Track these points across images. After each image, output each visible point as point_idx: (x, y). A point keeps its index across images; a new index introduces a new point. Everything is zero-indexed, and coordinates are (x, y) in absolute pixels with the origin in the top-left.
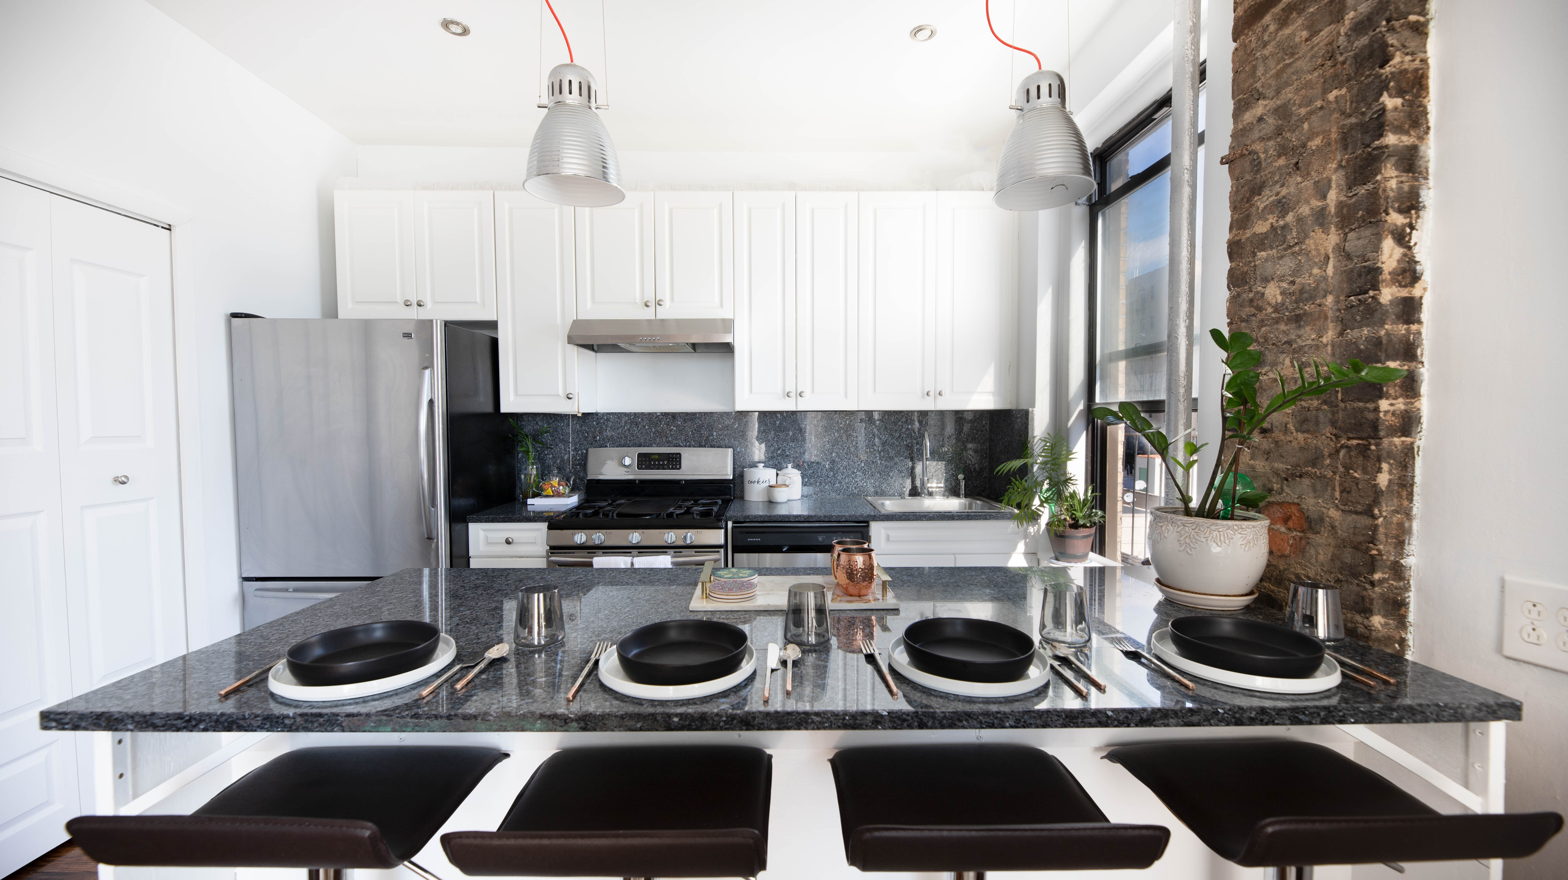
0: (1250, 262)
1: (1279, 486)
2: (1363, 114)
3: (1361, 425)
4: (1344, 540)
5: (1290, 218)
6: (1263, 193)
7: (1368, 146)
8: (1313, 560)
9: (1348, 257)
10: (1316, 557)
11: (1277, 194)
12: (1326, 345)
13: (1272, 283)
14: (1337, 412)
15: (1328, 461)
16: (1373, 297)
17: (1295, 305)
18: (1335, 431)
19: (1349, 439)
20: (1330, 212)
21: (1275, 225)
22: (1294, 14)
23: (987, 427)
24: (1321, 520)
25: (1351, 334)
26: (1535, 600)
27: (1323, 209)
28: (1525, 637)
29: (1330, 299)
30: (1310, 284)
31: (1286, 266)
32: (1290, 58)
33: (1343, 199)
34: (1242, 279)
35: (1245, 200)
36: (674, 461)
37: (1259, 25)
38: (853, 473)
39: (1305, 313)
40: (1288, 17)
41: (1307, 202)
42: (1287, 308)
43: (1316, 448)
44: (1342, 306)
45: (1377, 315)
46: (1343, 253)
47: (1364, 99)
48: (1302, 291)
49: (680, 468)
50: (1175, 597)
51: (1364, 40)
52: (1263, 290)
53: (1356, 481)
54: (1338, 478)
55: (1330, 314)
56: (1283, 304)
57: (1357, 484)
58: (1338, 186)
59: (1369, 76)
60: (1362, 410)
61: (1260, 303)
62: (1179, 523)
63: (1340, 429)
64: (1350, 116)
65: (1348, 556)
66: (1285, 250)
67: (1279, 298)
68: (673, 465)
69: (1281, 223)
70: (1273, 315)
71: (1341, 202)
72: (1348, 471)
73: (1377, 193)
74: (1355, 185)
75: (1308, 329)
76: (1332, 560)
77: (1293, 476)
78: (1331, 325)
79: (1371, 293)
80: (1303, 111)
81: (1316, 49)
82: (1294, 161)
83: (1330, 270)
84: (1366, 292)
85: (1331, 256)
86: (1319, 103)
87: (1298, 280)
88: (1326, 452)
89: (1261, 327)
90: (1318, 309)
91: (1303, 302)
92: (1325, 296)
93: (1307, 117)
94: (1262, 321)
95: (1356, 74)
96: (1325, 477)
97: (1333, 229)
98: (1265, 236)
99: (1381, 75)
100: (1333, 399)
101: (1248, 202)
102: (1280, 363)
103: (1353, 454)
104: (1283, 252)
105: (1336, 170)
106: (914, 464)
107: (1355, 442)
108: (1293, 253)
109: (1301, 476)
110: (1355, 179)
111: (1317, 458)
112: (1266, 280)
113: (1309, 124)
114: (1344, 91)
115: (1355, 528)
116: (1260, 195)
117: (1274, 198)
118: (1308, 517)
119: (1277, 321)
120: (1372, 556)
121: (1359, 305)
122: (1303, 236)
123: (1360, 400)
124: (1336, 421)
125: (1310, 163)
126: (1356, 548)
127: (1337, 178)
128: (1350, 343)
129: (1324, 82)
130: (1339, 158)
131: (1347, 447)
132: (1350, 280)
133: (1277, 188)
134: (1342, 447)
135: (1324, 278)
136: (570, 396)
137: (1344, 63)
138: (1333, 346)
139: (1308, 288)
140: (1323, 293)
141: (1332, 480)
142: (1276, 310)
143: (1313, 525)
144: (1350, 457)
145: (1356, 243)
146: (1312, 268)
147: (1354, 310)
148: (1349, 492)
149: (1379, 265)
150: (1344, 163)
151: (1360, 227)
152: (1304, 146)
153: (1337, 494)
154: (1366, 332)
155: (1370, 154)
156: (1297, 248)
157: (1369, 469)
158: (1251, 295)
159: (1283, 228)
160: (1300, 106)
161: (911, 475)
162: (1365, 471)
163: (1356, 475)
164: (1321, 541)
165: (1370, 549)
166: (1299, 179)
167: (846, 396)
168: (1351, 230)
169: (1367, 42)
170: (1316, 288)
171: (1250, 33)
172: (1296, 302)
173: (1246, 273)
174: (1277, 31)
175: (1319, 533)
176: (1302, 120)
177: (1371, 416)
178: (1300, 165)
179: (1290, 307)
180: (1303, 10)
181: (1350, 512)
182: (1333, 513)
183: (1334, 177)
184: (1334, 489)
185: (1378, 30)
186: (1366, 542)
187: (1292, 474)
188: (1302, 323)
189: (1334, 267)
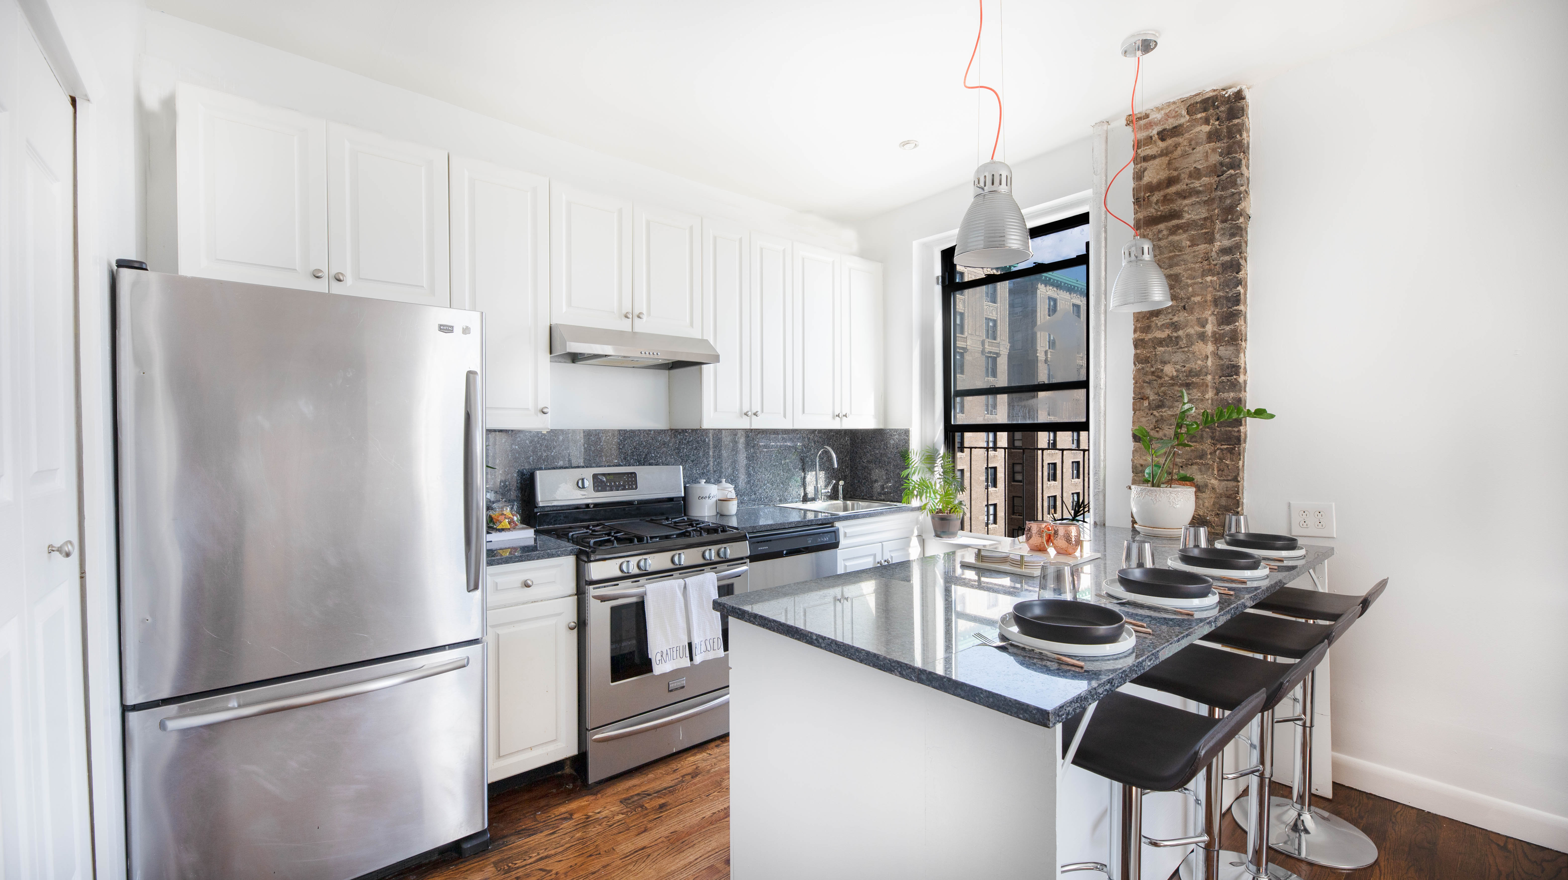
0: (1152, 352)
1: (1177, 470)
2: (1227, 292)
3: (1230, 438)
4: (1221, 494)
5: (1181, 333)
6: (1160, 317)
7: (1231, 308)
8: (1201, 506)
9: (1220, 358)
10: (1203, 504)
11: (1171, 319)
12: (1208, 400)
13: (1169, 365)
14: (1216, 432)
15: (1209, 456)
16: (1235, 379)
17: (1186, 378)
18: (1212, 442)
19: (1222, 445)
20: (1208, 335)
21: (1170, 334)
22: (1181, 231)
23: (849, 442)
24: (1206, 485)
25: (1223, 395)
26: (1304, 510)
27: (1204, 333)
28: (1301, 525)
29: (1209, 377)
30: (1196, 369)
31: (1179, 357)
32: (1178, 252)
33: (1215, 330)
34: (1146, 360)
35: (1146, 318)
36: (631, 481)
37: (1155, 227)
38: (765, 485)
39: (1193, 382)
40: (1176, 231)
41: (1192, 327)
42: (1180, 379)
43: (1203, 450)
44: (1217, 381)
45: (1238, 387)
46: (1216, 354)
47: (1228, 286)
48: (1190, 371)
49: (636, 488)
50: (1160, 533)
51: (1227, 258)
52: (1162, 368)
53: (1227, 466)
54: (1216, 464)
55: (1210, 384)
56: (1178, 377)
57: (1228, 467)
58: (1212, 323)
59: (1231, 276)
60: (1230, 432)
61: (1160, 374)
62: (1168, 492)
63: (1217, 440)
64: (1219, 291)
65: (1223, 502)
66: (1178, 349)
67: (1175, 374)
68: (629, 485)
69: (1175, 334)
70: (1170, 381)
71: (1215, 331)
72: (1222, 461)
73: (1237, 331)
74: (1222, 325)
75: (1195, 390)
76: (1214, 505)
77: (1187, 465)
78: (1210, 390)
79: (1235, 377)
80: (1190, 282)
81: (1197, 253)
82: (1183, 304)
83: (1209, 363)
84: (1232, 376)
85: (1209, 356)
86: (1200, 280)
87: (1187, 366)
88: (1208, 452)
89: (1162, 387)
90: (1201, 381)
91: (1191, 377)
92: (1206, 375)
93: (1192, 285)
94: (1162, 384)
95: (1222, 272)
96: (1208, 464)
97: (1210, 343)
98: (1164, 339)
99: (1238, 277)
100: (1213, 426)
101: (1148, 319)
102: (1176, 406)
103: (1224, 452)
104: (1176, 350)
105: (1210, 315)
106: (805, 474)
107: (1225, 447)
108: (1183, 351)
109: (1192, 465)
110: (1223, 322)
111: (1203, 455)
112: (1164, 363)
113: (1193, 289)
114: (1215, 278)
115: (1227, 487)
116: (1158, 317)
117: (1168, 321)
118: (1197, 485)
119: (1173, 385)
120: (1237, 500)
121: (1227, 382)
122: (1191, 343)
123: (1229, 427)
124: (1215, 437)
125: (1193, 308)
126: (1228, 497)
127: (1212, 320)
128: (1222, 400)
129: (1203, 271)
130: (1212, 309)
131: (1221, 449)
132: (1222, 370)
133: (1170, 316)
134: (1218, 449)
135: (1206, 367)
136: (545, 410)
137: (1215, 265)
138: (1212, 400)
139: (1194, 370)
140: (1204, 374)
141: (1212, 465)
142: (1172, 378)
143: (1201, 488)
144: (1223, 454)
145: (1225, 352)
146: (1196, 361)
147: (1224, 384)
148: (1222, 471)
149: (1240, 364)
150: (1216, 313)
151: (1226, 345)
152: (1189, 298)
153: (1216, 472)
154: (1232, 394)
155: (1231, 312)
156: (1186, 349)
157: (1234, 459)
158: (1152, 369)
159: (1177, 337)
160: (1187, 278)
161: (803, 484)
162: (1232, 460)
163: (1227, 462)
164: (1205, 496)
165: (1236, 497)
166: (1186, 315)
167: (785, 416)
168: (1221, 345)
169: (1229, 259)
170: (1200, 371)
171: (1148, 230)
172: (1186, 376)
173: (1149, 357)
174: (1168, 235)
175: (1205, 492)
176: (1188, 286)
177: (1236, 434)
178: (1186, 307)
179: (1183, 379)
180: (1187, 230)
181: (1224, 480)
182: (1213, 481)
183: (1210, 318)
184: (1213, 470)
185: (1235, 256)
186: (1234, 494)
187: (1186, 464)
188: (1191, 387)
189: (1212, 362)
